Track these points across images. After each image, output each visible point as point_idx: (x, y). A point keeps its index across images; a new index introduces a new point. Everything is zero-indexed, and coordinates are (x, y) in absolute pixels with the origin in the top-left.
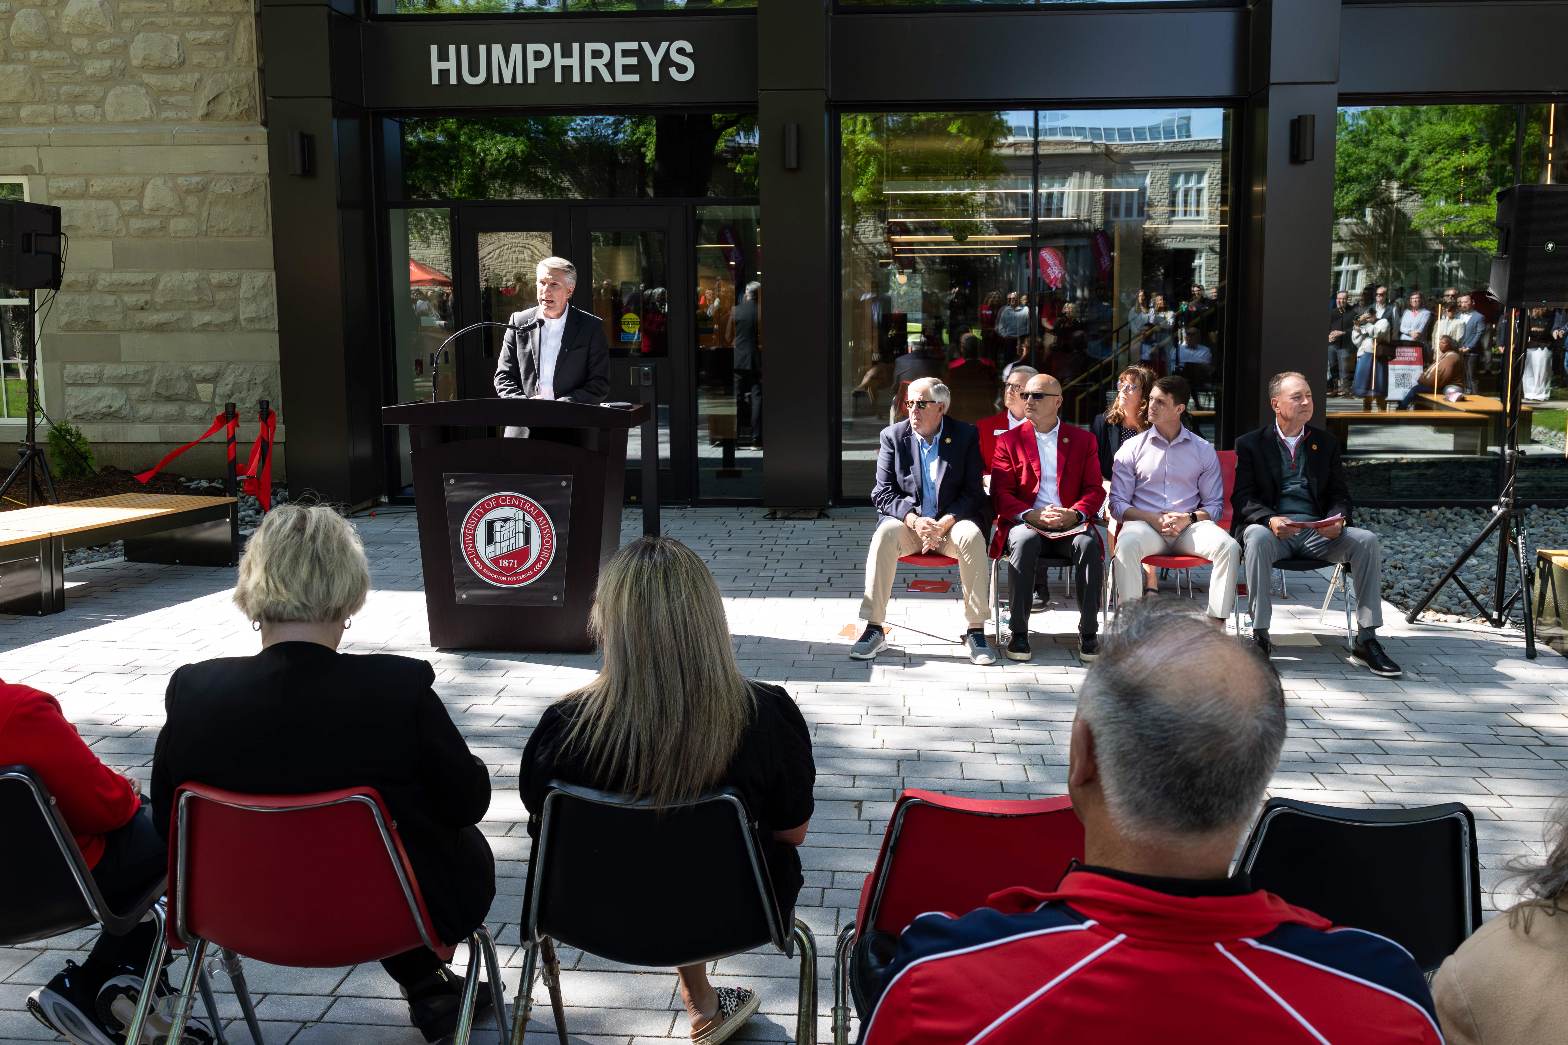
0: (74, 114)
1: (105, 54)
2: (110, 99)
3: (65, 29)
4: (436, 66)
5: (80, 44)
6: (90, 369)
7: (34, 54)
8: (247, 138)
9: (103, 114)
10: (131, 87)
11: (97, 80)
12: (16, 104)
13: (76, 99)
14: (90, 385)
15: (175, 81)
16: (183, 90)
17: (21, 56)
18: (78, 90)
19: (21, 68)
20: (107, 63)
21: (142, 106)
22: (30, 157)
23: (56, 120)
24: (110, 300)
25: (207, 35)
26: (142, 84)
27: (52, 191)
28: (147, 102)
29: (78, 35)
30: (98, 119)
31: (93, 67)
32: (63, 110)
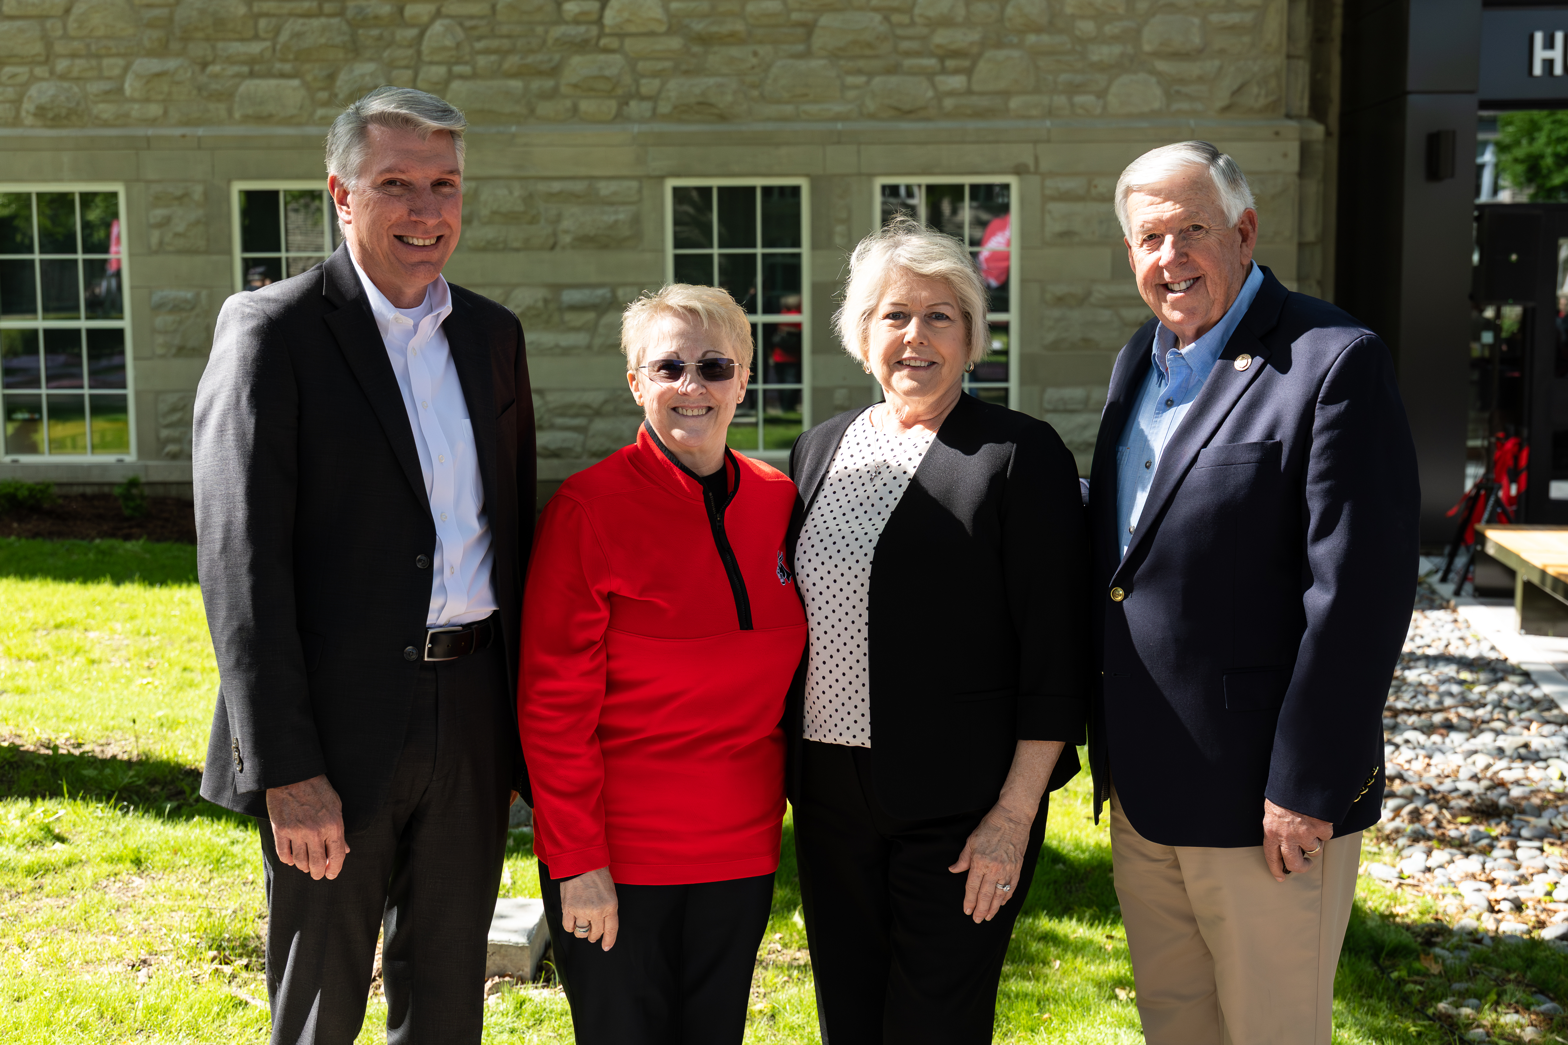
0: (1072, 105)
1: (1115, 39)
2: (1114, 89)
3: (1069, 10)
4: (1540, 54)
5: (1087, 27)
6: (1078, 393)
7: (1031, 38)
8: (1277, 133)
9: (1105, 107)
10: (1142, 76)
11: (1101, 67)
12: (1006, 94)
13: (1073, 89)
14: (1072, 412)
15: (1194, 69)
16: (1201, 79)
17: (1015, 40)
18: (1078, 78)
19: (1016, 53)
20: (1117, 49)
21: (1155, 98)
22: (1024, 154)
23: (1050, 112)
24: (1105, 315)
25: (1234, 18)
26: (1153, 72)
27: (1048, 192)
28: (1158, 91)
29: (1083, 17)
30: (1098, 111)
31: (1102, 53)
32: (1061, 100)
